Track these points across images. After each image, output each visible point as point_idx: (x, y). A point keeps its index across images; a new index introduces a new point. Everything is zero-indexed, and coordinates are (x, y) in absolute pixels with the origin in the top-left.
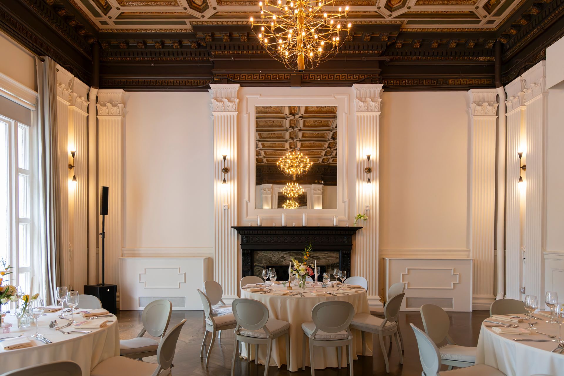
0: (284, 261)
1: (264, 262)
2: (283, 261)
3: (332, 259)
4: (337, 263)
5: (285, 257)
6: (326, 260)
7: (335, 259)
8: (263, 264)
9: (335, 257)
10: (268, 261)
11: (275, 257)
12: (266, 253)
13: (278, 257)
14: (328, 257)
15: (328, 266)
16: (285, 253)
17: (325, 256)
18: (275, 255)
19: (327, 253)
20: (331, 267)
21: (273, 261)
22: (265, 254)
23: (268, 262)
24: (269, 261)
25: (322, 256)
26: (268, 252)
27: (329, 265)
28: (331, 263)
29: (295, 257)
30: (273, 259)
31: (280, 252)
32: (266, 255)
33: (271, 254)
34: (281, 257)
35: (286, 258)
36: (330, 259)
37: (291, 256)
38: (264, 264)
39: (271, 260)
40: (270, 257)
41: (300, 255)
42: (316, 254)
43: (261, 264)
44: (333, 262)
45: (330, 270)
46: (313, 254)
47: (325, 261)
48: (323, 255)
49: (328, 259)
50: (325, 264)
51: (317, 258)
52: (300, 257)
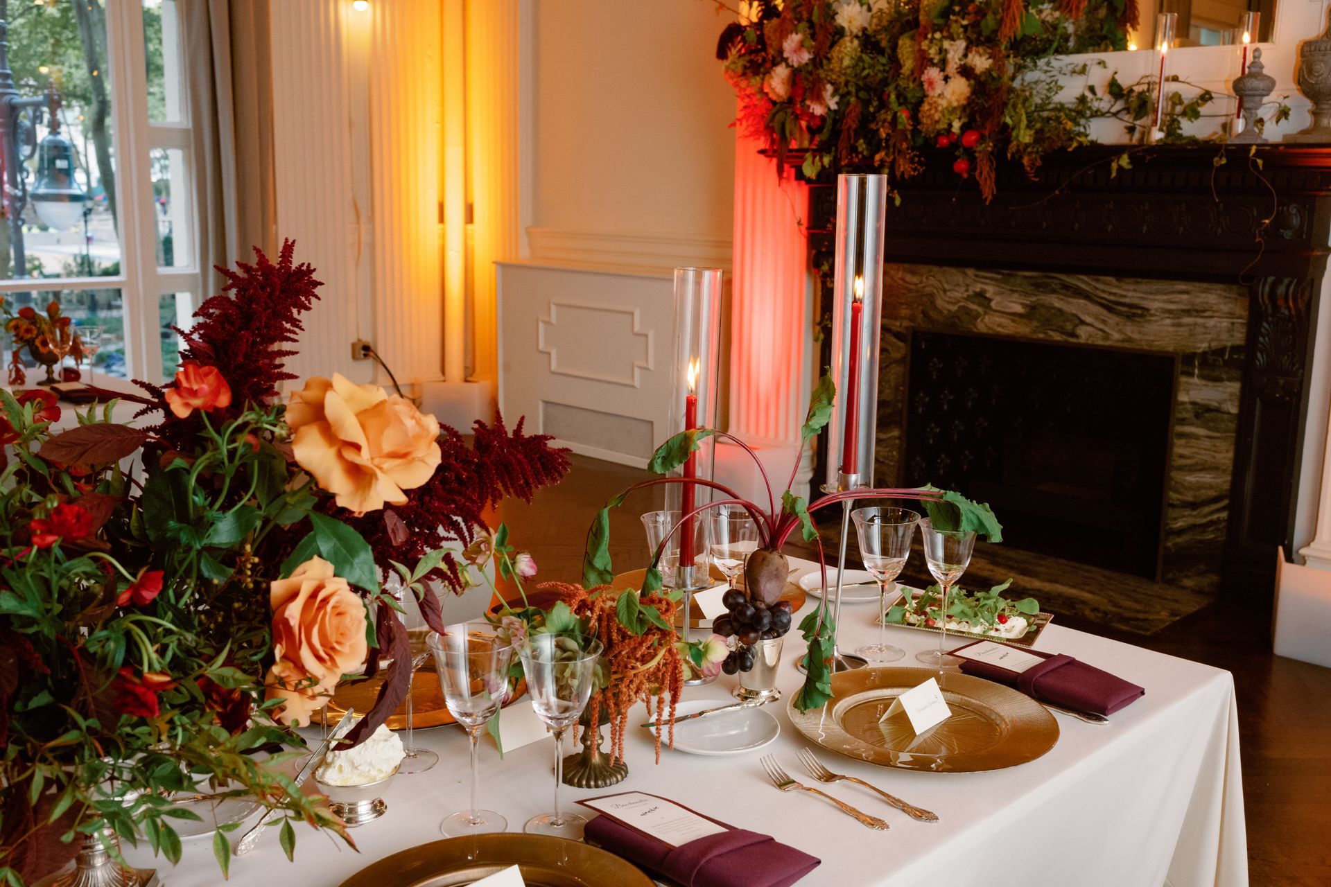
0: (986, 313)
1: (904, 312)
2: (978, 315)
3: (1211, 322)
4: (1235, 349)
5: (986, 298)
6: (1180, 325)
7: (1225, 323)
8: (898, 323)
9: (1228, 314)
10: (920, 308)
11: (949, 294)
12: (913, 273)
13: (958, 294)
14: (1187, 312)
15: (1189, 358)
16: (991, 279)
17: (1172, 302)
18: (947, 282)
19: (1187, 293)
20: (1201, 366)
21: (940, 312)
22: (909, 278)
23: (921, 315)
24: (923, 312)
25: (1156, 305)
26: (924, 269)
27: (1195, 354)
28: (1204, 346)
29: (1034, 299)
30: (939, 303)
31: (970, 272)
32: (915, 280)
33: (932, 281)
34: (971, 293)
35: (993, 304)
36: (1200, 321)
37: (1013, 291)
38: (906, 323)
39: (933, 303)
40: (928, 290)
41: (1054, 291)
42: (1130, 294)
43: (893, 322)
44: (1213, 340)
45: (1196, 380)
46: (1114, 290)
47: (1171, 329)
48: (1164, 301)
49: (1187, 320)
50: (1171, 349)
51: (1136, 313)
52: (1056, 301)
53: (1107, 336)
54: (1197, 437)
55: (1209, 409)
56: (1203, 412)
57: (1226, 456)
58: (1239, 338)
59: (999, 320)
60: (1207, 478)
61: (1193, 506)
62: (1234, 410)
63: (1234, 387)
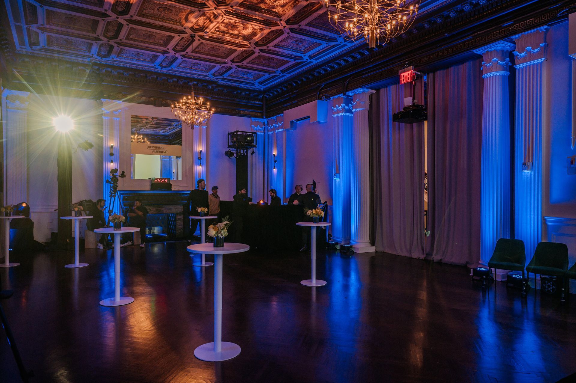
9: (181, 208)
15: (177, 214)
16: (151, 207)
17: (175, 208)
25: (173, 208)
28: (179, 212)
29: (157, 209)
41: (159, 208)
42: (170, 207)
45: (178, 216)
46: (168, 207)
47: (175, 211)
49: (177, 209)
50: (175, 213)
51: (170, 209)
52: (160, 209)
53: (167, 212)
54: (179, 222)
55: (180, 219)
56: (179, 219)
57: (182, 223)
58: (183, 211)
59: (152, 212)
60: (180, 226)
61: (180, 230)
62: (183, 218)
63: (182, 216)
